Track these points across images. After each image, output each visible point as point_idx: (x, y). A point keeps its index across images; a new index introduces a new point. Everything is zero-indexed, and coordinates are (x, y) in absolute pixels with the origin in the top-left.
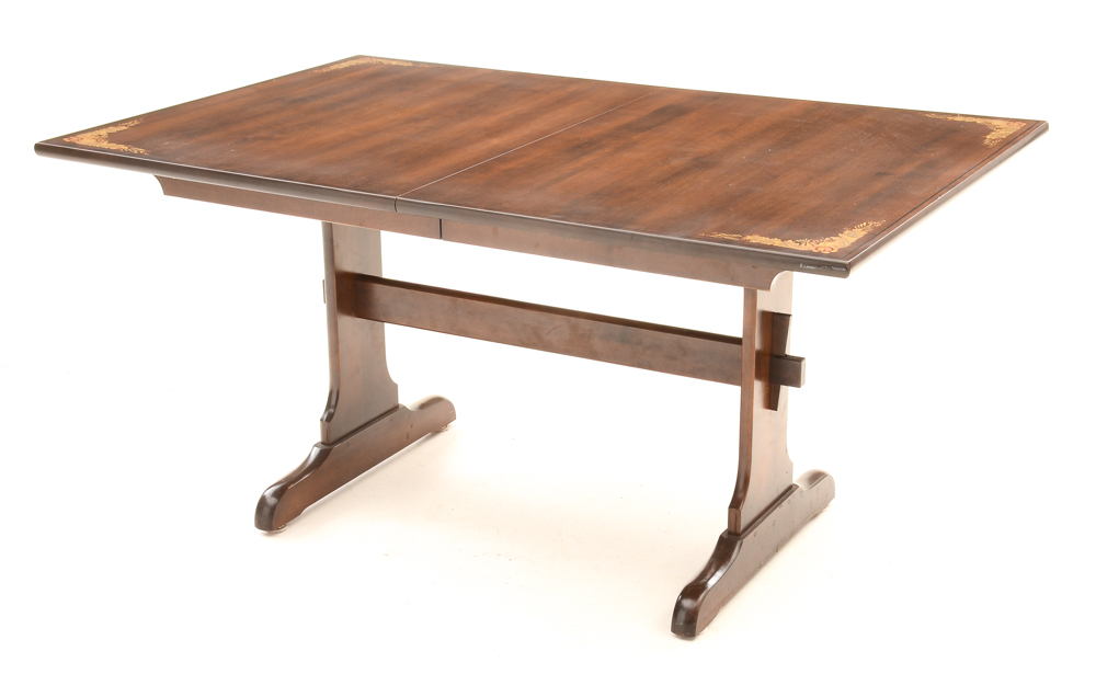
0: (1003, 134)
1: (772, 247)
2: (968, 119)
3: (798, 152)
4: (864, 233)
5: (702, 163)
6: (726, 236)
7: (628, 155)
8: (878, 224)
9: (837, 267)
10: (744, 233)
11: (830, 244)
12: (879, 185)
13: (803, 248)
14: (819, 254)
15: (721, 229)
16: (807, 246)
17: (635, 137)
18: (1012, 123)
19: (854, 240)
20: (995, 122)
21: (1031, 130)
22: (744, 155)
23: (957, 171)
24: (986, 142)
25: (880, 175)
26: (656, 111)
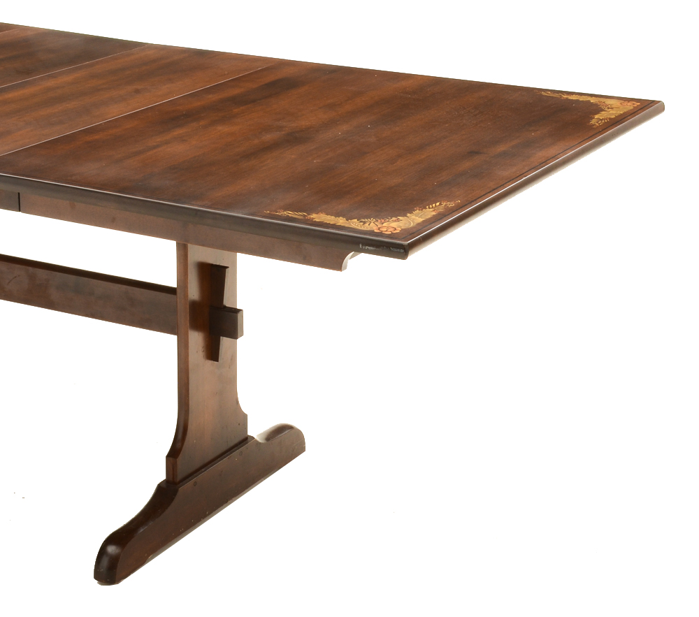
0: (612, 114)
1: (334, 226)
2: (582, 98)
3: (397, 129)
4: (434, 213)
5: (295, 139)
6: (290, 214)
7: (223, 129)
8: (451, 205)
9: (397, 248)
10: (310, 211)
11: (394, 225)
12: (466, 165)
13: (366, 227)
14: (381, 234)
15: (287, 207)
16: (372, 225)
17: (236, 110)
18: (626, 103)
19: (420, 220)
20: (609, 102)
21: (643, 109)
22: (341, 130)
23: (552, 151)
24: (593, 122)
25: (472, 153)
26: (266, 84)
